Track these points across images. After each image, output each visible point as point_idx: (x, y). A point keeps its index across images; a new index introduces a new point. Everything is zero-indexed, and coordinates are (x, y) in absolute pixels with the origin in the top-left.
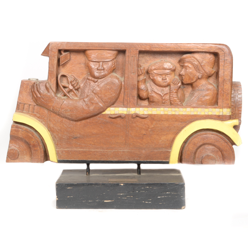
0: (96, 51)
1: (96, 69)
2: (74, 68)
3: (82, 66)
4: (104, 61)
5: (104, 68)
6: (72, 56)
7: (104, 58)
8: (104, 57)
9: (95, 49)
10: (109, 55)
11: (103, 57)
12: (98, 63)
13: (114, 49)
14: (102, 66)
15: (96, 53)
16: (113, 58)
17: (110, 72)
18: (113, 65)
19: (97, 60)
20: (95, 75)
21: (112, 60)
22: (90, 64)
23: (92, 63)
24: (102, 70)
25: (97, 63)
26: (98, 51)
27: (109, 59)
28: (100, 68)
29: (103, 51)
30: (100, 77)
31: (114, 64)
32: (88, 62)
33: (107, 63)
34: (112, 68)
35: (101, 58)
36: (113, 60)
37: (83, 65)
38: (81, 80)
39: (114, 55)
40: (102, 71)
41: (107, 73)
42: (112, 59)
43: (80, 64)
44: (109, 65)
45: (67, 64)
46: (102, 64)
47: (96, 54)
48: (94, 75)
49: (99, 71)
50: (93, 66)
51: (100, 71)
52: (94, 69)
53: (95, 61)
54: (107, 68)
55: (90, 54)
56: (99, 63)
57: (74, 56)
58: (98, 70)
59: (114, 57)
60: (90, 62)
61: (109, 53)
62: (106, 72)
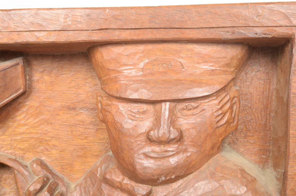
0: (141, 47)
1: (143, 138)
2: (49, 128)
3: (80, 118)
4: (180, 96)
5: (181, 134)
6: (36, 76)
7: (179, 82)
8: (180, 76)
9: (135, 38)
10: (206, 67)
11: (175, 77)
12: (150, 108)
13: (228, 36)
14: (172, 122)
15: (141, 59)
16: (225, 82)
17: (213, 148)
18: (224, 114)
19: (144, 94)
20: (138, 167)
21: (217, 93)
22: (114, 111)
23: (122, 107)
24: (169, 142)
25: (145, 107)
26: (150, 47)
27: (208, 84)
28: (161, 132)
29: (174, 46)
30: (160, 175)
31: (231, 107)
32: (105, 101)
33: (194, 104)
34: (222, 130)
35: (165, 81)
36: (223, 89)
37: (85, 116)
38: (78, 182)
39: (228, 65)
40: (172, 148)
41: (194, 157)
42: (218, 87)
43: (74, 109)
44: (208, 114)
45: (17, 110)
46: (171, 111)
47: (142, 65)
48: (133, 165)
49: (157, 149)
50: (128, 124)
51: (163, 148)
52: (130, 136)
53: (135, 96)
54: (194, 132)
55: (111, 66)
56: (158, 106)
57: (46, 78)
58: (150, 141)
59: (230, 77)
60: (115, 102)
61: (205, 59)
62: (191, 150)
